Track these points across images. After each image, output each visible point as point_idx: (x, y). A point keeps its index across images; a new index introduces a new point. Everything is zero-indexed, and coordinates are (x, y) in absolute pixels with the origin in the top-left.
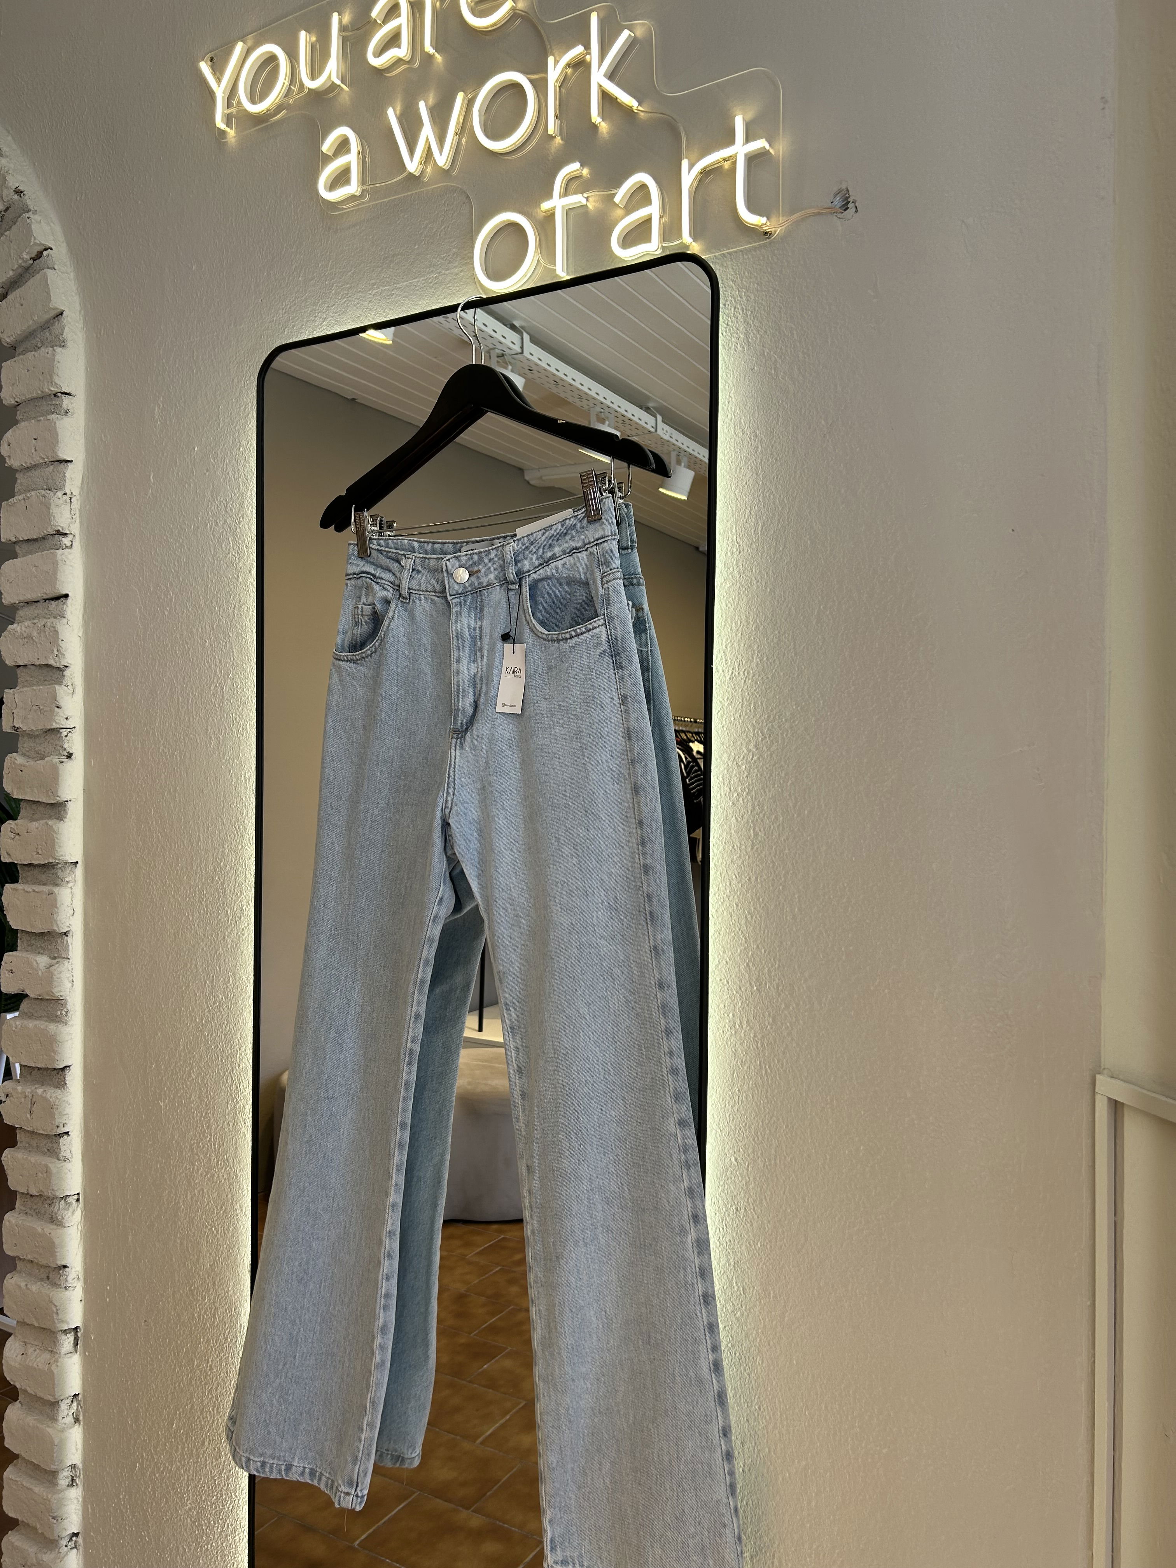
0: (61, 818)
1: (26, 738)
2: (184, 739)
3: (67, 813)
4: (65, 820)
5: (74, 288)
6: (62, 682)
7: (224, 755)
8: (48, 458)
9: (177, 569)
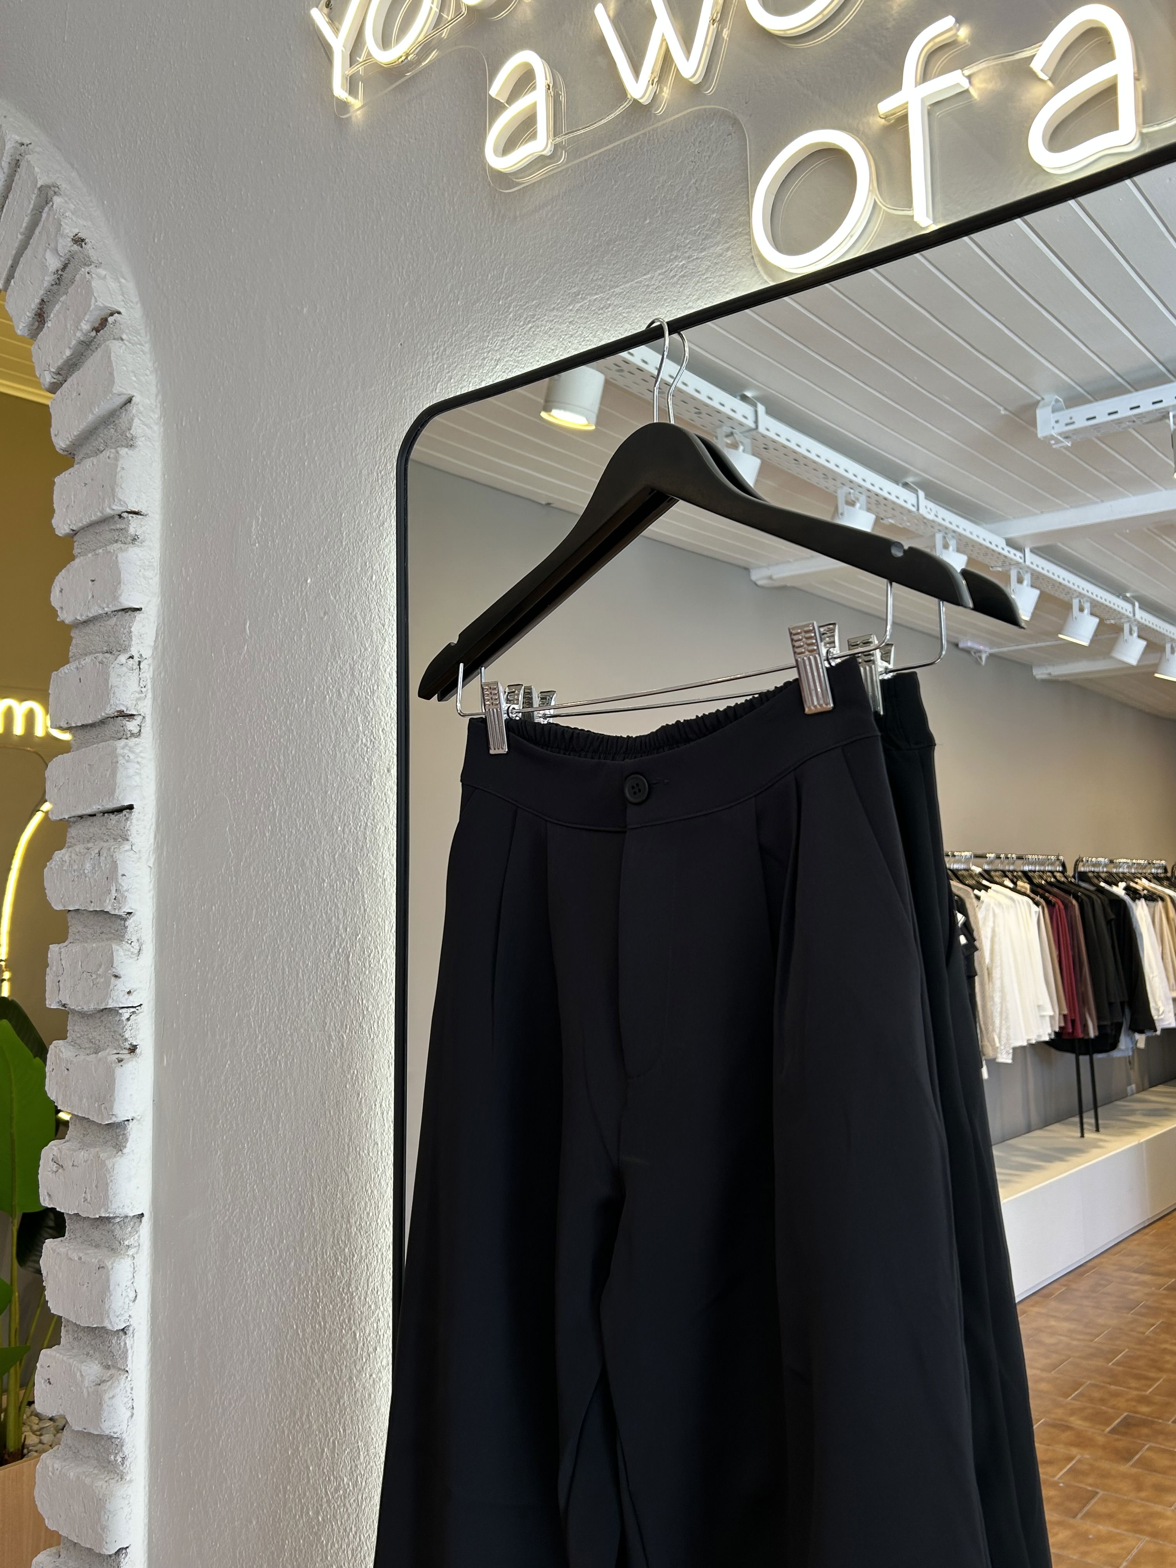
0: (119, 1147)
1: (76, 1018)
2: (291, 1035)
3: (127, 1140)
4: (125, 1151)
5: (150, 364)
6: (123, 936)
7: (350, 1067)
8: (108, 607)
9: (282, 765)
